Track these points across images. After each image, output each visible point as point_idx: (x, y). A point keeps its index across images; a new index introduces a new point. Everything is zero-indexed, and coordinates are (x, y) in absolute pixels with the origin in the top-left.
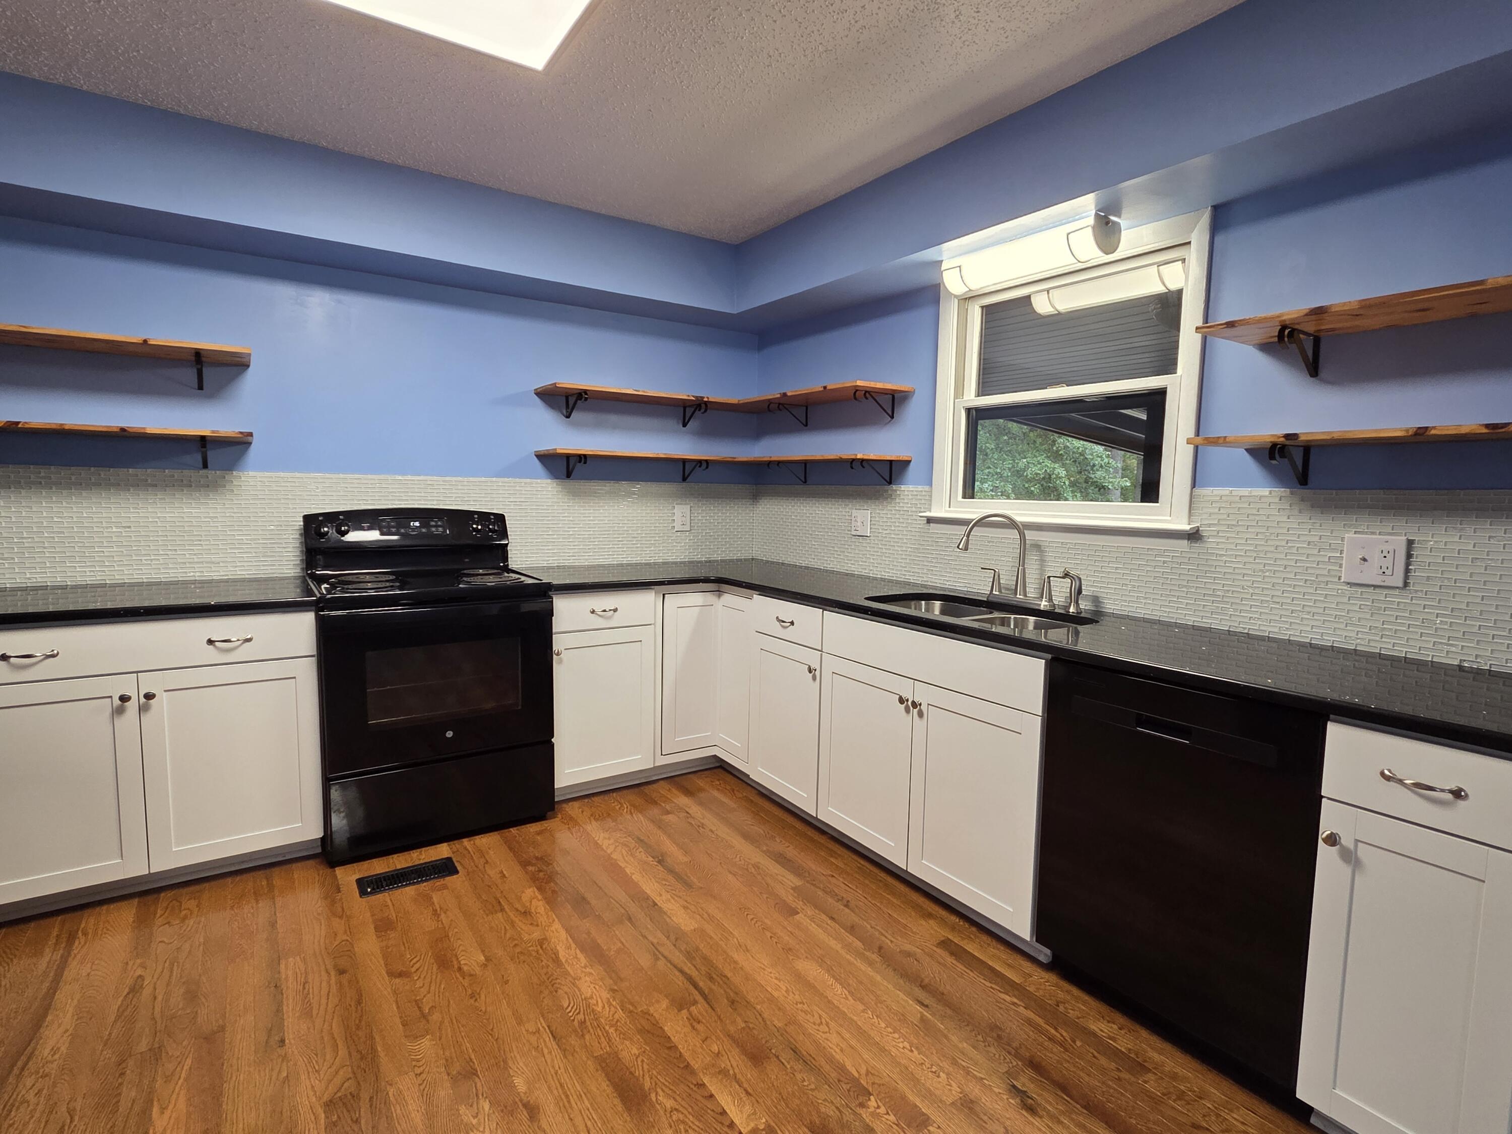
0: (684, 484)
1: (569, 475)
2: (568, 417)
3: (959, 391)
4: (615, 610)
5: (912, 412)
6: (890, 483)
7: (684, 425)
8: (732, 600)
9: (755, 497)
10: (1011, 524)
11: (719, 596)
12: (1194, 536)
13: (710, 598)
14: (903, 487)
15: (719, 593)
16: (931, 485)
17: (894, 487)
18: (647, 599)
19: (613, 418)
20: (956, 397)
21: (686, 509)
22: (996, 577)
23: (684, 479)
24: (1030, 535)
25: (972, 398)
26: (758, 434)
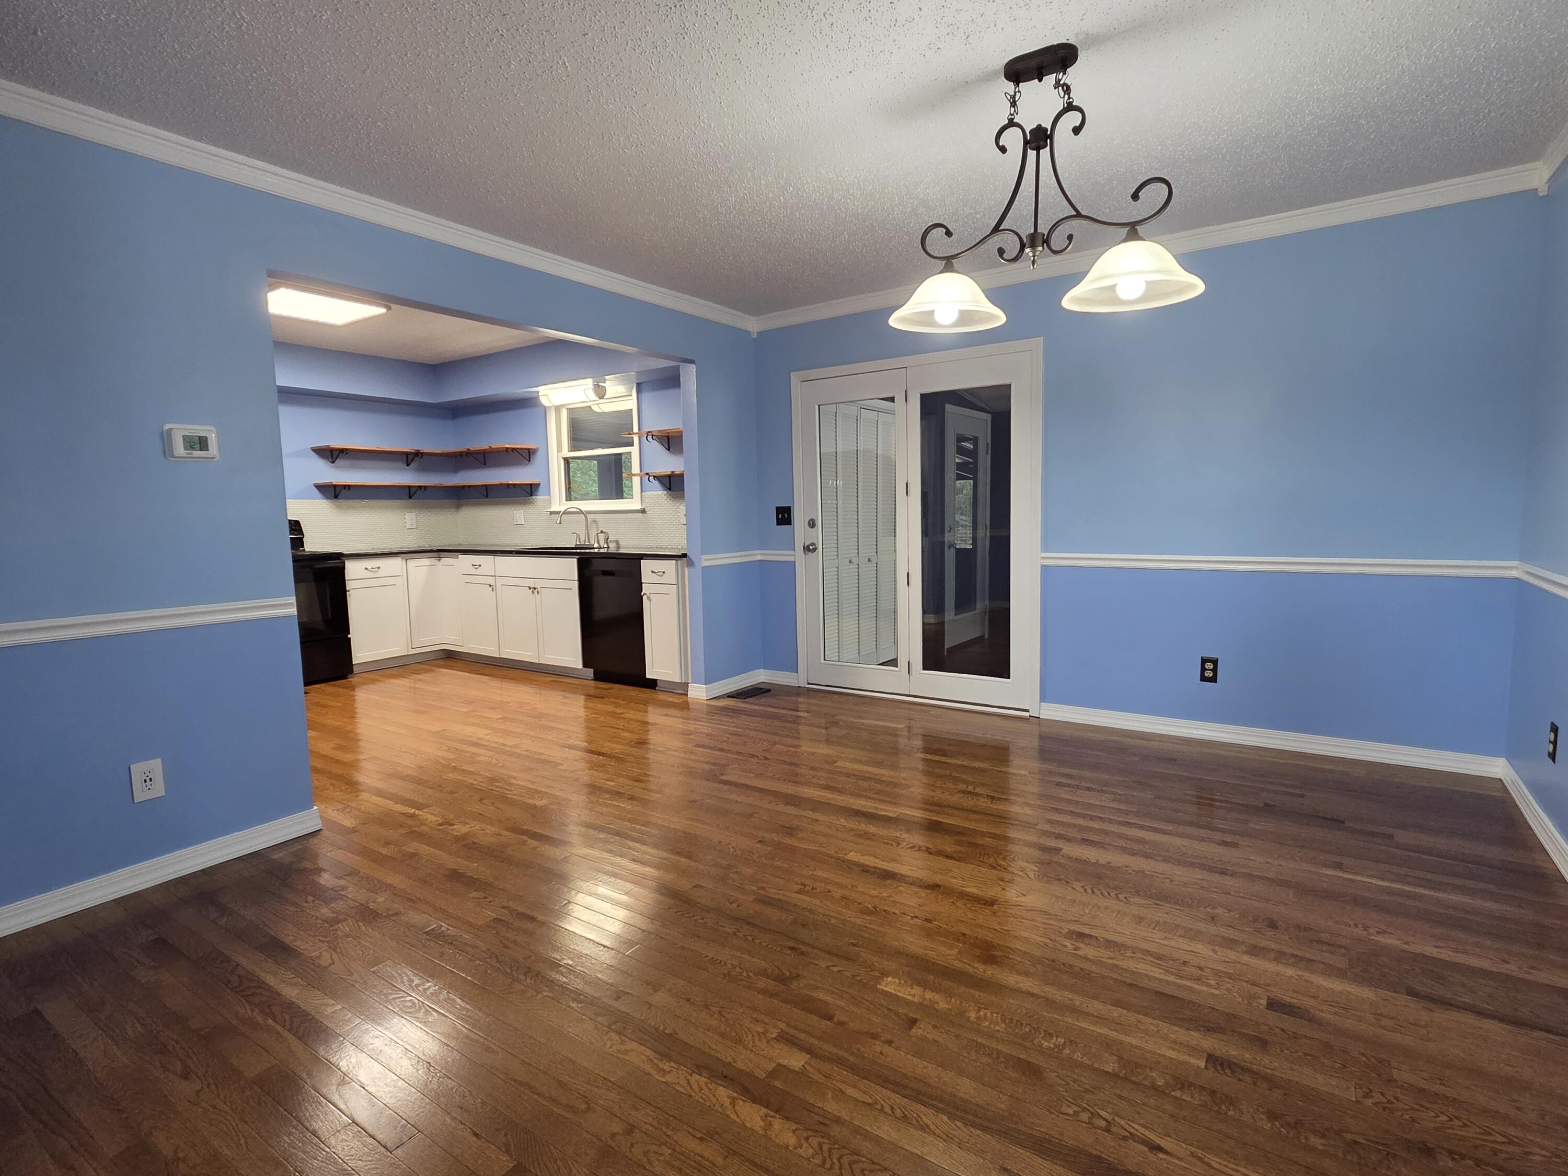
0: (410, 500)
1: (336, 497)
2: (333, 462)
3: (560, 449)
4: (379, 568)
5: (538, 458)
6: (531, 495)
7: (408, 465)
8: (447, 561)
9: (458, 507)
10: (581, 512)
11: (439, 560)
12: (643, 511)
13: (434, 561)
14: (537, 497)
15: (439, 558)
16: (549, 495)
17: (534, 497)
18: (397, 562)
19: (362, 462)
20: (558, 452)
21: (413, 515)
22: (578, 536)
23: (410, 497)
24: (589, 516)
25: (566, 453)
26: (456, 469)
